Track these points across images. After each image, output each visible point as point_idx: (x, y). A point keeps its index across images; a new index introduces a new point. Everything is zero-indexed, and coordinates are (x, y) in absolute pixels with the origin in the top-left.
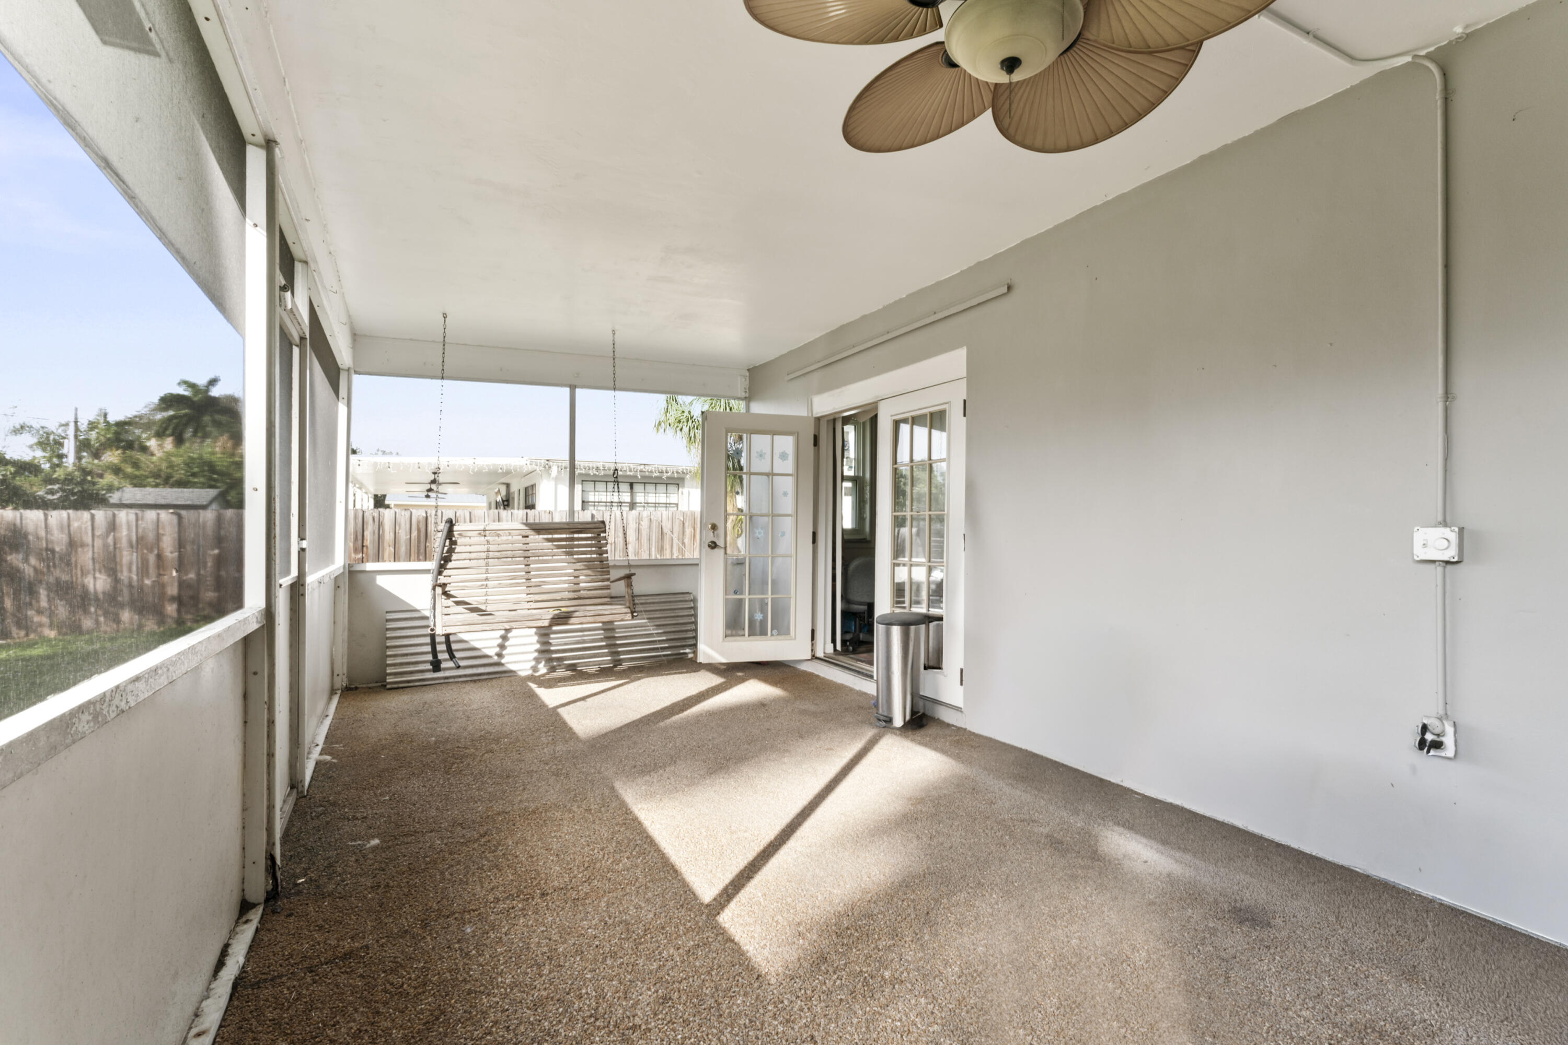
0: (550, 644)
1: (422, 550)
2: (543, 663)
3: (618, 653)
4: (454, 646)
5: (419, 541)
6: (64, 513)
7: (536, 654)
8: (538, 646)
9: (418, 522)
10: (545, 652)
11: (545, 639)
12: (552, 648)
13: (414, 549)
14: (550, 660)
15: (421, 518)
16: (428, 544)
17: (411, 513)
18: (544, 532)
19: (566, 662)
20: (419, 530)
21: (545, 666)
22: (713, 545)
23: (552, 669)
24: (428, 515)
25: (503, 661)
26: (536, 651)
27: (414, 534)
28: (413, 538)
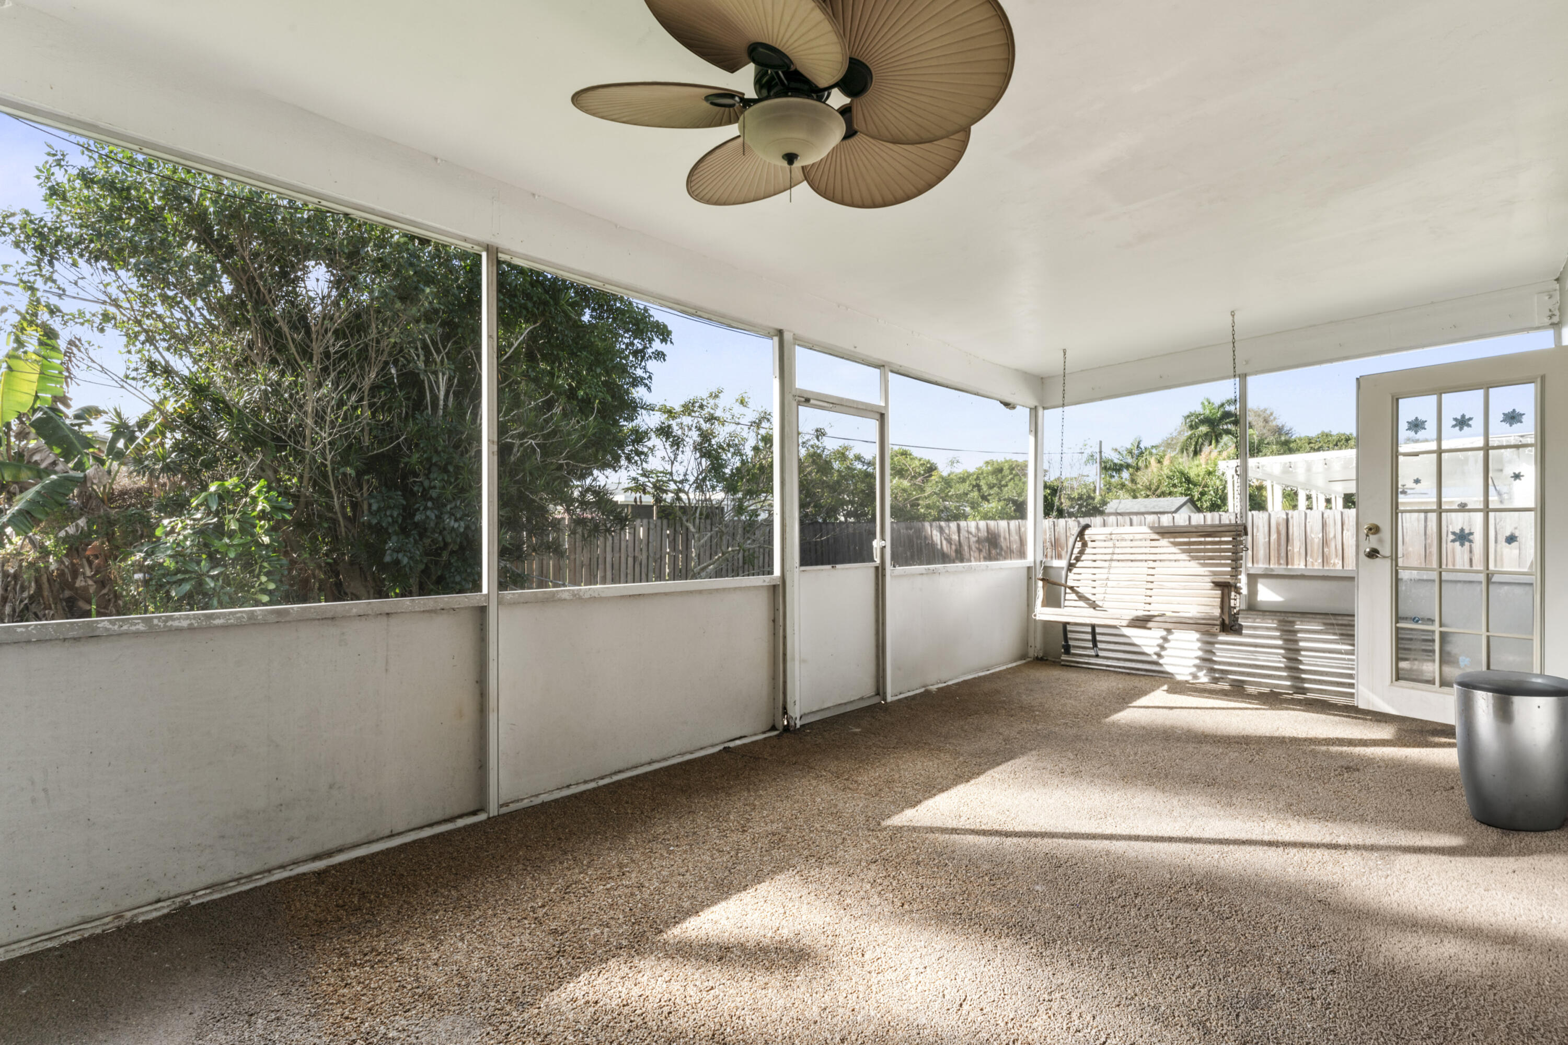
0: (1214, 653)
1: (1283, 554)
2: (1205, 671)
3: (1304, 680)
4: (1099, 638)
5: (1279, 545)
6: (1017, 522)
7: (1197, 662)
8: (1200, 653)
9: (1278, 525)
10: (1207, 661)
11: (1208, 647)
12: (1215, 659)
13: (1273, 553)
14: (1212, 670)
15: (1280, 520)
16: (1289, 548)
17: (1270, 515)
18: (1168, 535)
19: (1230, 677)
20: (1279, 533)
21: (1205, 675)
22: (1373, 554)
23: (1215, 680)
24: (1290, 516)
25: (1161, 661)
26: (1197, 658)
27: (1274, 537)
28: (1272, 540)
